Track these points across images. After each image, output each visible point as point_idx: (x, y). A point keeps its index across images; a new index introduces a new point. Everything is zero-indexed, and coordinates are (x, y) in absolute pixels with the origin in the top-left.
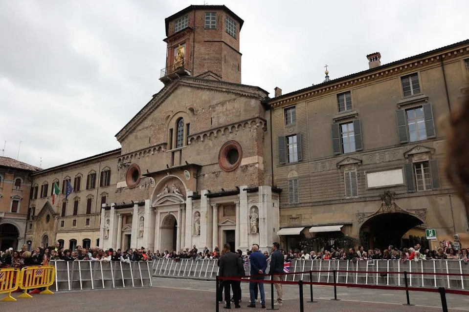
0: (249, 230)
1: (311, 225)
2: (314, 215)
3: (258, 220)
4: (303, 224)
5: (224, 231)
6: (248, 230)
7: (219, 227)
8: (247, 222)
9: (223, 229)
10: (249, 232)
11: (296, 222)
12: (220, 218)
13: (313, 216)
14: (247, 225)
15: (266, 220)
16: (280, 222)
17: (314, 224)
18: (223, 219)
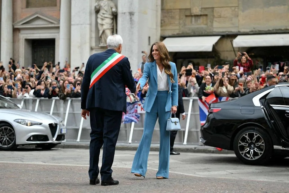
0: (94, 40)
1: (234, 30)
2: (243, 11)
3: (115, 16)
4: (216, 30)
5: (28, 41)
6: (91, 38)
7: (15, 31)
8: (88, 22)
9: (24, 35)
10: (94, 45)
11: (200, 25)
12: (19, 10)
13: (241, 13)
14: (88, 26)
15: (136, 18)
16: (163, 24)
17: (242, 30)
18: (25, 14)
